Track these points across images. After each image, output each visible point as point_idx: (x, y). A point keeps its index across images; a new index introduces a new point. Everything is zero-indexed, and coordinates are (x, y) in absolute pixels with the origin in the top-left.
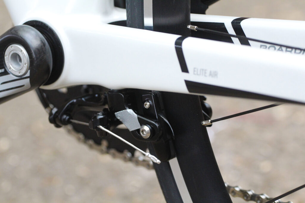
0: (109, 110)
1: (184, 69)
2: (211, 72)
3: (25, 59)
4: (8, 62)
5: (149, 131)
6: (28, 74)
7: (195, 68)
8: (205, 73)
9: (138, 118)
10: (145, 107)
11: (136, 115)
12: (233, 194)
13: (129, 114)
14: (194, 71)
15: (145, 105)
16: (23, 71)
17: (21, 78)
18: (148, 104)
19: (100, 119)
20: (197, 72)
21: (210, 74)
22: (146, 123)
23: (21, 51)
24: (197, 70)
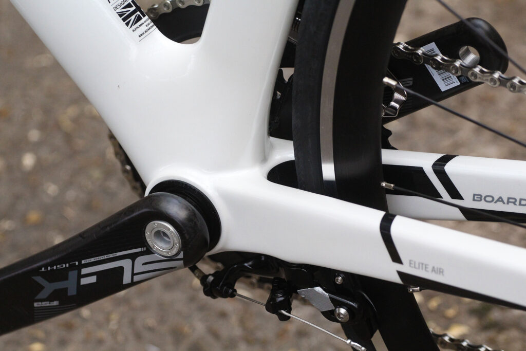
0: (286, 279)
1: (396, 258)
2: (434, 268)
3: (175, 239)
4: (150, 241)
5: (347, 313)
6: (181, 256)
7: (410, 261)
8: (426, 268)
9: (331, 298)
10: (338, 283)
11: (327, 294)
12: (442, 345)
13: (317, 293)
14: (410, 264)
15: (336, 281)
16: (174, 251)
17: (171, 259)
18: (340, 278)
19: (280, 301)
20: (415, 265)
21: (433, 270)
22: (342, 305)
23: (169, 229)
24: (415, 263)
